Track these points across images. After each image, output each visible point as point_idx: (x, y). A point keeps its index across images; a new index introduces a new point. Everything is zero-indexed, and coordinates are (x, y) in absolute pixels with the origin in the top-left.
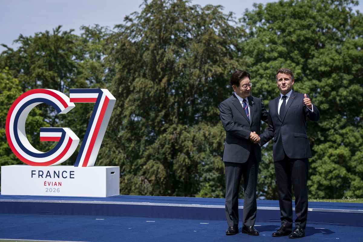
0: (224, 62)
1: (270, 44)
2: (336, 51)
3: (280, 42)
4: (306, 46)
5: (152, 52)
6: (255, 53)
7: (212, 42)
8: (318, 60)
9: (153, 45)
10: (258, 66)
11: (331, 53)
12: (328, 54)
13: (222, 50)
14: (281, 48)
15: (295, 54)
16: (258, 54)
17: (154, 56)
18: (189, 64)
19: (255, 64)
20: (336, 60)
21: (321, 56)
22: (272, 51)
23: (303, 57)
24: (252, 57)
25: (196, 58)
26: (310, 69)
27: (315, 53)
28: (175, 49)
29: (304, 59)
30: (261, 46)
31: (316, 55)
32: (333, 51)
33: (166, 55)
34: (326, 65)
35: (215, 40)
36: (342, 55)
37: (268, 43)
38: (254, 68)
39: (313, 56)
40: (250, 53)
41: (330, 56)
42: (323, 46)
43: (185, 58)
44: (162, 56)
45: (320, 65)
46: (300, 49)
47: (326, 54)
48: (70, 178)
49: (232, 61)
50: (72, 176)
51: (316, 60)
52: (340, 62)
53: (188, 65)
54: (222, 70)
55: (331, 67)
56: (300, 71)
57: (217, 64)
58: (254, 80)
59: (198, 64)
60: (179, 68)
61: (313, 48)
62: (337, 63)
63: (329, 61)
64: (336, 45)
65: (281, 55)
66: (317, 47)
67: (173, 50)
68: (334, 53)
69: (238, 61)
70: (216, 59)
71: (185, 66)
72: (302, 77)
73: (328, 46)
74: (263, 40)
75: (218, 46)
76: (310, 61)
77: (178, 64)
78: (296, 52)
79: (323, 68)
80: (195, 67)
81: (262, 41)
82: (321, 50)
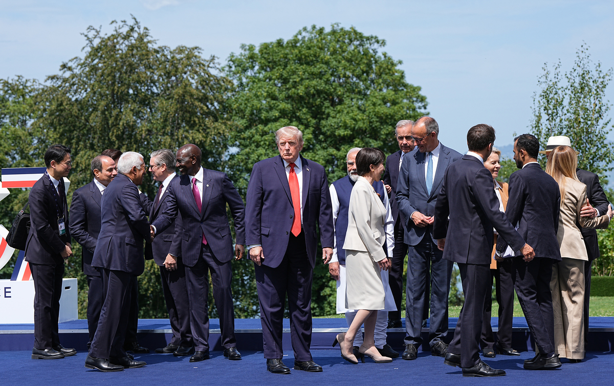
0: (205, 125)
1: (268, 100)
2: (359, 108)
3: (282, 96)
4: (318, 101)
5: (103, 113)
6: (248, 112)
7: (187, 98)
8: (335, 120)
9: (103, 103)
10: (253, 131)
11: (352, 111)
12: (348, 113)
13: (202, 108)
14: (283, 105)
15: (303, 113)
16: (252, 114)
17: (106, 120)
18: (156, 129)
19: (247, 128)
20: (360, 120)
21: (338, 116)
22: (271, 108)
23: (314, 117)
24: (243, 118)
25: (166, 120)
26: (324, 134)
27: (330, 111)
28: (135, 108)
29: (315, 119)
30: (255, 102)
31: (332, 114)
32: (355, 109)
33: (123, 117)
34: (346, 127)
35: (192, 95)
36: (367, 113)
37: (265, 98)
38: (247, 134)
39: (328, 115)
40: (240, 112)
41: (351, 114)
42: (341, 102)
43: (150, 121)
44: (117, 118)
45: (338, 128)
46: (310, 106)
47: (345, 112)
48: (5, 297)
49: (216, 124)
50: (8, 295)
51: (331, 121)
52: (364, 123)
53: (155, 131)
54: (203, 137)
55: (353, 130)
56: (311, 136)
57: (196, 128)
58: (247, 150)
59: (168, 129)
60: (141, 135)
61: (327, 104)
62: (361, 124)
63: (349, 122)
64: (358, 99)
65: (283, 114)
66: (333, 104)
67: (131, 110)
68: (356, 112)
69: (225, 124)
70: (194, 121)
71: (149, 131)
72: (314, 145)
73: (347, 101)
74: (259, 94)
75: (197, 103)
76: (323, 122)
77: (140, 129)
78: (305, 110)
79: (342, 132)
80: (164, 134)
81: (257, 96)
82: (339, 107)
